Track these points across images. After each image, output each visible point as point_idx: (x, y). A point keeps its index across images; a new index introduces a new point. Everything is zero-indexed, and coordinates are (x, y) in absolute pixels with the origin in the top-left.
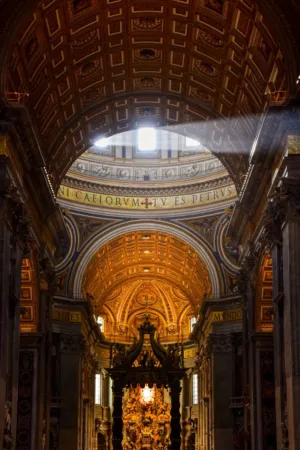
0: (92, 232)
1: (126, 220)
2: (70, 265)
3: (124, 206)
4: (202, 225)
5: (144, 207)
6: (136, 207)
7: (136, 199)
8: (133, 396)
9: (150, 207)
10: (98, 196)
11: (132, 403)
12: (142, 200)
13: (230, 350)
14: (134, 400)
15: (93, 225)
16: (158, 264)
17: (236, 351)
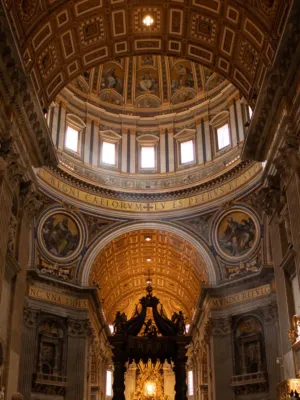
0: (99, 230)
1: (130, 221)
2: (79, 258)
3: (128, 209)
4: (197, 223)
5: (145, 210)
6: (139, 210)
7: (138, 204)
8: (139, 390)
9: (151, 210)
10: (105, 200)
11: (138, 395)
12: (144, 204)
13: (229, 332)
14: (139, 393)
15: (100, 225)
16: (159, 274)
17: (235, 333)
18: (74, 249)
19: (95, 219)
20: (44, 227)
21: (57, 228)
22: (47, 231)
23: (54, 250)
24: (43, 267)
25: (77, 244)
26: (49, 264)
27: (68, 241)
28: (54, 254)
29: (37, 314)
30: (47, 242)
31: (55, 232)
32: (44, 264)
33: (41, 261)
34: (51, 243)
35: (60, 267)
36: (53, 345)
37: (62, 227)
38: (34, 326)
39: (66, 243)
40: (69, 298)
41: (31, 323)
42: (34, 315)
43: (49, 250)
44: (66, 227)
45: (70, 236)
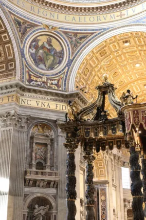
1: (106, 30)
2: (66, 70)
5: (119, 18)
9: (123, 17)
10: (83, 17)
12: (118, 14)
15: (81, 38)
18: (60, 62)
19: (76, 35)
20: (30, 47)
21: (43, 47)
22: (34, 51)
23: (42, 66)
24: (33, 80)
25: (63, 58)
26: (38, 77)
27: (54, 56)
28: (42, 69)
29: (27, 119)
30: (34, 60)
31: (41, 51)
32: (33, 78)
33: (30, 75)
34: (38, 60)
35: (48, 79)
36: (46, 145)
37: (47, 46)
38: (25, 130)
39: (52, 58)
40: (59, 103)
41: (22, 127)
42: (24, 120)
43: (37, 66)
44: (50, 45)
45: (56, 53)
